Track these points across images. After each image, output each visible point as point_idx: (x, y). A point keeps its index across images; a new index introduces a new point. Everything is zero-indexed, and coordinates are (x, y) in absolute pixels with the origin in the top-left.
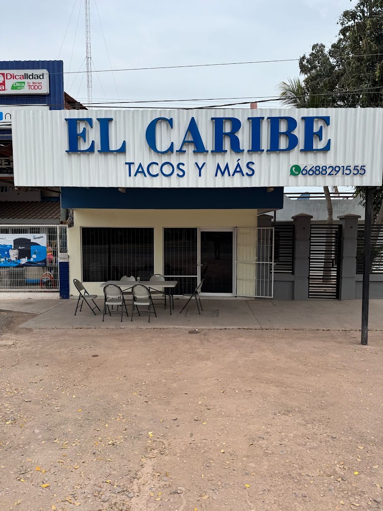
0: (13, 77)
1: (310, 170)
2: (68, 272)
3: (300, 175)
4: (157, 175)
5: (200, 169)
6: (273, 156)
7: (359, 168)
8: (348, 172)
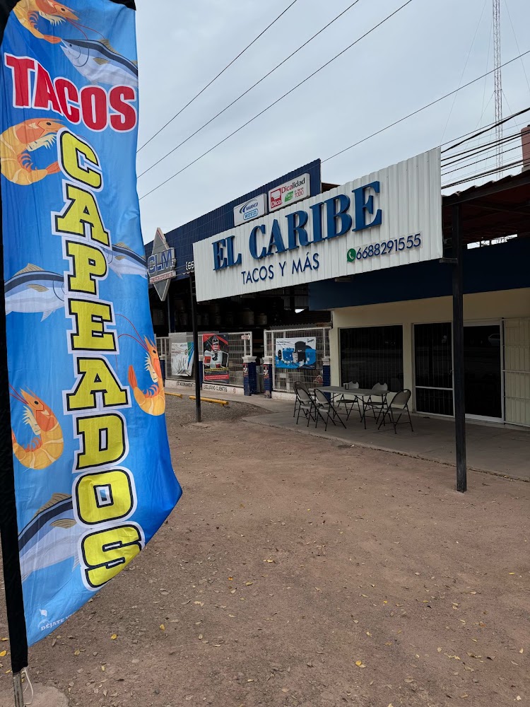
0: (286, 189)
1: (365, 252)
2: (330, 375)
3: (356, 260)
4: (258, 280)
5: (282, 268)
6: (333, 243)
7: (413, 240)
8: (401, 247)
